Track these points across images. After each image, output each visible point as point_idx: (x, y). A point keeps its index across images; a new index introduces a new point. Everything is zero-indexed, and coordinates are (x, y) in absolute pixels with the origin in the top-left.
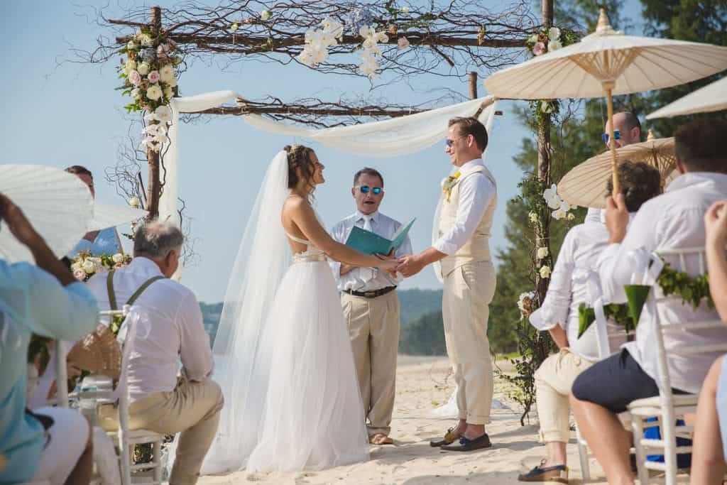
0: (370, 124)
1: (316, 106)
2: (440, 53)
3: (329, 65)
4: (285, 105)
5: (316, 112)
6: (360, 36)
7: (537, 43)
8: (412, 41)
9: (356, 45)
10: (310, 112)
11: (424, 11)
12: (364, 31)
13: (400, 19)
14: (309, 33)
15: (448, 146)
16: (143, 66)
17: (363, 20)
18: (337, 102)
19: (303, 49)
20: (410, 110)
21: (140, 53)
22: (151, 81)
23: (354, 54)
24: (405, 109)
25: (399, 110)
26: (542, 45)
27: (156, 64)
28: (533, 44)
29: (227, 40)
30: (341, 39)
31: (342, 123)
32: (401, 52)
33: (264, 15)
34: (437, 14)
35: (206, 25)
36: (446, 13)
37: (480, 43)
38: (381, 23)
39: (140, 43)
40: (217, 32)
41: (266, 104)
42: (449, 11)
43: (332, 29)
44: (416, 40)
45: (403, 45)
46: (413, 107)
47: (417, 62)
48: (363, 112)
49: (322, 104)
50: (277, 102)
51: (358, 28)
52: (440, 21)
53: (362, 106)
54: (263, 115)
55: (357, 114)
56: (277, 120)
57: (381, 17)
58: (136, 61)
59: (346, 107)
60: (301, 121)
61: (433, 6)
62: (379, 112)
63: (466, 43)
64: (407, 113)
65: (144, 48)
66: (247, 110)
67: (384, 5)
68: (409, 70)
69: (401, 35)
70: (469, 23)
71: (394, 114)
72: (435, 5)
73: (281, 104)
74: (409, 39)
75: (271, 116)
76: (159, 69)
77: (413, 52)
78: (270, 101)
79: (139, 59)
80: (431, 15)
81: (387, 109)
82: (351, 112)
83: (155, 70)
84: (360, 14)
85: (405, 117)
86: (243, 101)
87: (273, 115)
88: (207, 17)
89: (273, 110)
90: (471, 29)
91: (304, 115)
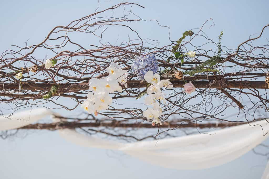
1: (128, 120)
3: (114, 110)
4: (97, 120)
6: (145, 81)
9: (142, 89)
10: (122, 126)
11: (211, 54)
12: (149, 76)
13: (187, 63)
17: (148, 66)
23: (140, 98)
29: (14, 86)
30: (126, 85)
31: (152, 136)
32: (188, 97)
33: (47, 64)
34: (225, 57)
36: (233, 56)
38: (168, 67)
40: (4, 79)
41: (80, 120)
42: (236, 54)
44: (203, 83)
45: (189, 90)
47: (204, 106)
50: (90, 117)
51: (143, 74)
52: (227, 63)
54: (78, 130)
56: (91, 134)
60: (112, 135)
61: (220, 49)
67: (171, 49)
73: (94, 119)
75: (84, 130)
77: (200, 97)
78: (83, 116)
80: (219, 58)
86: (57, 117)
89: (86, 125)
90: (259, 71)
91: (116, 129)
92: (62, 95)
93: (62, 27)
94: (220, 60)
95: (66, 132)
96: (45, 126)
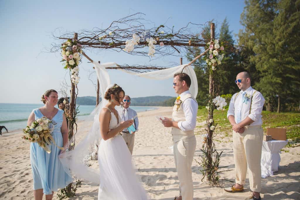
0: (153, 72)
1: (138, 67)
2: (175, 48)
3: (135, 52)
5: (138, 68)
6: (146, 42)
7: (210, 45)
8: (165, 44)
9: (144, 45)
10: (136, 68)
11: (169, 33)
14: (127, 41)
15: (174, 86)
16: (68, 53)
17: (147, 35)
18: (144, 66)
19: (125, 47)
20: (164, 68)
21: (66, 49)
22: (70, 58)
23: (144, 48)
24: (163, 68)
25: (161, 68)
26: (213, 46)
27: (72, 52)
28: (209, 45)
29: (99, 44)
30: (139, 43)
31: (145, 72)
32: (161, 47)
35: (92, 39)
36: (177, 34)
37: (190, 45)
38: (154, 37)
39: (67, 45)
40: (95, 41)
41: (124, 66)
42: (178, 33)
43: (135, 39)
44: (166, 43)
45: (162, 45)
46: (165, 67)
47: (167, 51)
48: (151, 68)
49: (140, 66)
50: (127, 66)
51: (146, 39)
52: (175, 37)
53: (151, 67)
54: (124, 69)
55: (149, 69)
57: (154, 35)
58: (65, 51)
59: (146, 67)
62: (156, 68)
63: (184, 45)
64: (163, 69)
65: (68, 46)
66: (119, 68)
67: (155, 31)
68: (164, 54)
69: (161, 41)
70: (185, 38)
71: (159, 69)
72: (174, 31)
73: (128, 66)
74: (164, 43)
76: (73, 54)
77: (165, 48)
78: (125, 65)
79: (66, 51)
81: (158, 68)
82: (148, 68)
83: (72, 54)
84: (146, 33)
85: (163, 70)
86: (118, 65)
87: (126, 69)
88: (91, 36)
89: (126, 68)
90: (186, 40)
91: (135, 69)
92: (116, 47)
93: (115, 21)
94: (173, 36)
95: (121, 70)
96: (114, 68)
